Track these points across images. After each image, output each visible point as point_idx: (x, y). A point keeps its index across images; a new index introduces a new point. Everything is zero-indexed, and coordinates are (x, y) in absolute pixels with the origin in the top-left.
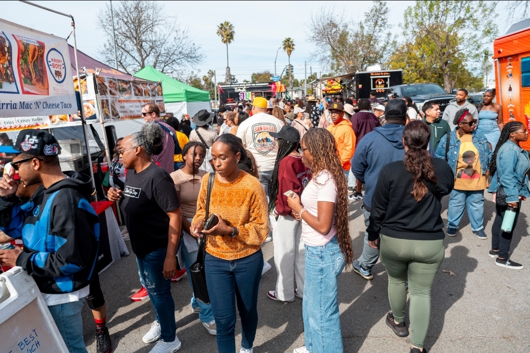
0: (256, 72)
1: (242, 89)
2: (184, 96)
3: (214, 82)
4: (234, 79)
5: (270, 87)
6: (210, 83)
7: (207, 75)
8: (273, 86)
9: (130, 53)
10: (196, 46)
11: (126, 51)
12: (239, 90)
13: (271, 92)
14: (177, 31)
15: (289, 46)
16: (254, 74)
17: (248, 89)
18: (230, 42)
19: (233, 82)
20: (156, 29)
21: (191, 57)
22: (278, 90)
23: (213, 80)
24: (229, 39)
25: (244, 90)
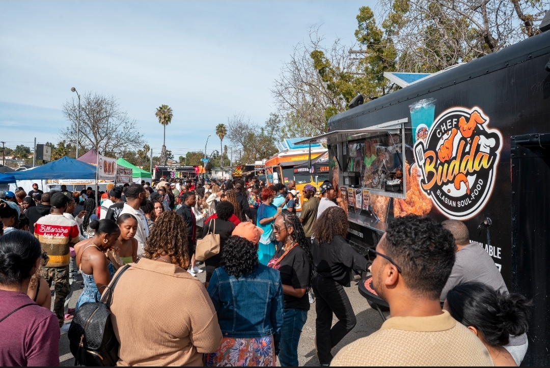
0: (191, 151)
1: (173, 169)
2: (140, 175)
3: (149, 156)
4: (170, 154)
5: (195, 169)
6: (145, 157)
7: (143, 150)
8: (196, 169)
9: (88, 136)
10: (140, 135)
11: (85, 135)
12: (171, 170)
13: (194, 173)
14: (126, 123)
15: (222, 131)
16: (189, 153)
17: (178, 170)
18: (167, 124)
19: (169, 158)
20: (110, 120)
21: (136, 143)
22: (200, 172)
23: (149, 154)
24: (167, 121)
25: (174, 170)
